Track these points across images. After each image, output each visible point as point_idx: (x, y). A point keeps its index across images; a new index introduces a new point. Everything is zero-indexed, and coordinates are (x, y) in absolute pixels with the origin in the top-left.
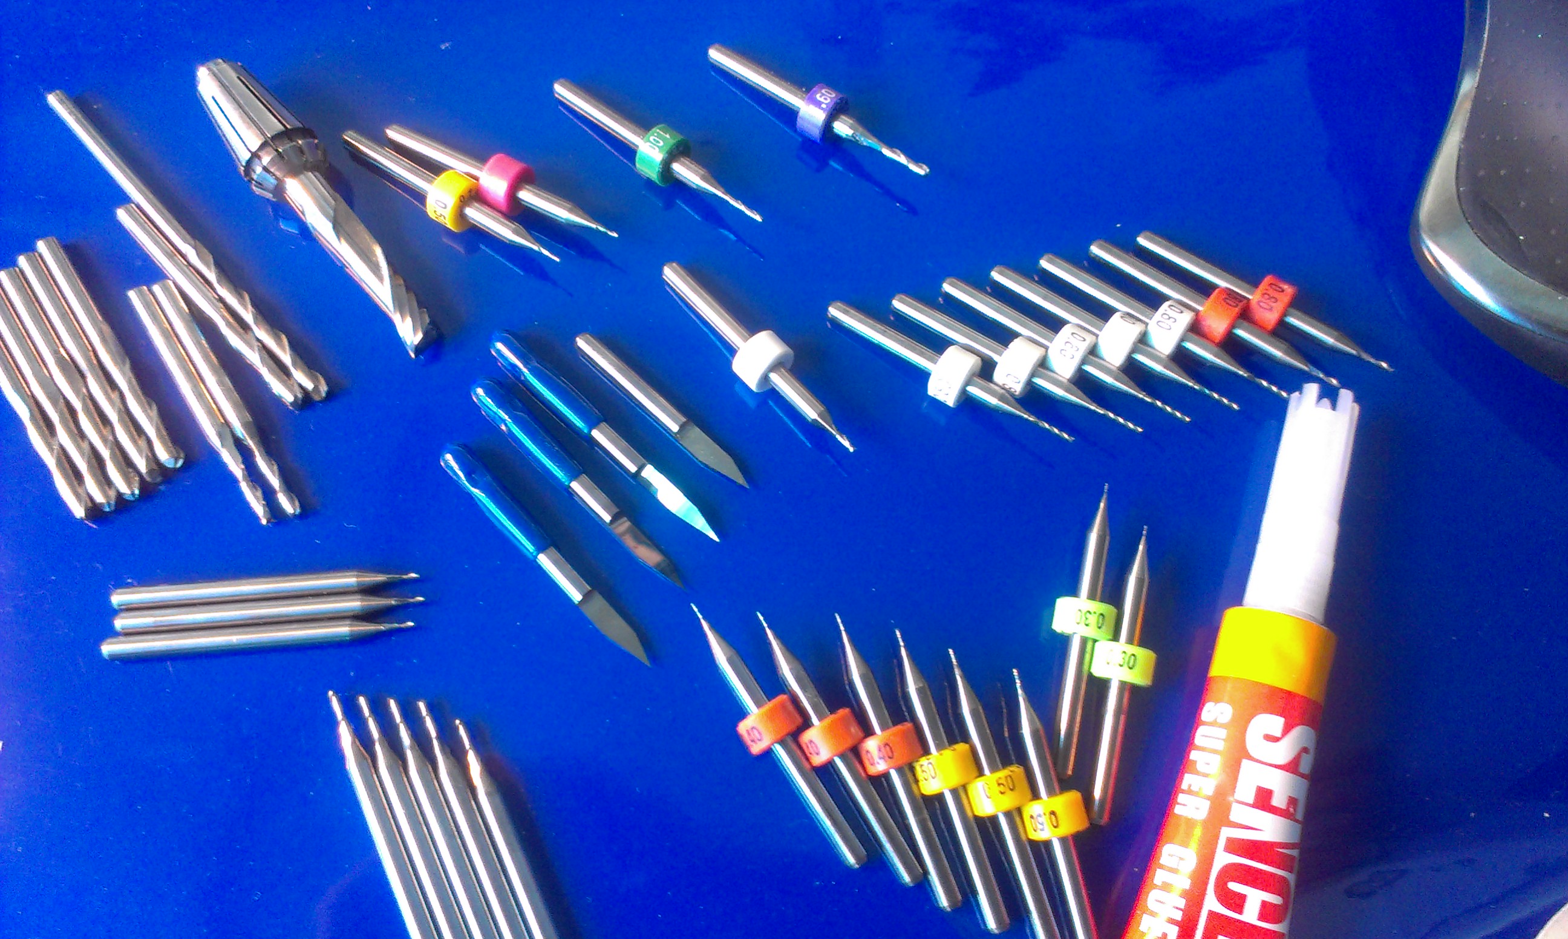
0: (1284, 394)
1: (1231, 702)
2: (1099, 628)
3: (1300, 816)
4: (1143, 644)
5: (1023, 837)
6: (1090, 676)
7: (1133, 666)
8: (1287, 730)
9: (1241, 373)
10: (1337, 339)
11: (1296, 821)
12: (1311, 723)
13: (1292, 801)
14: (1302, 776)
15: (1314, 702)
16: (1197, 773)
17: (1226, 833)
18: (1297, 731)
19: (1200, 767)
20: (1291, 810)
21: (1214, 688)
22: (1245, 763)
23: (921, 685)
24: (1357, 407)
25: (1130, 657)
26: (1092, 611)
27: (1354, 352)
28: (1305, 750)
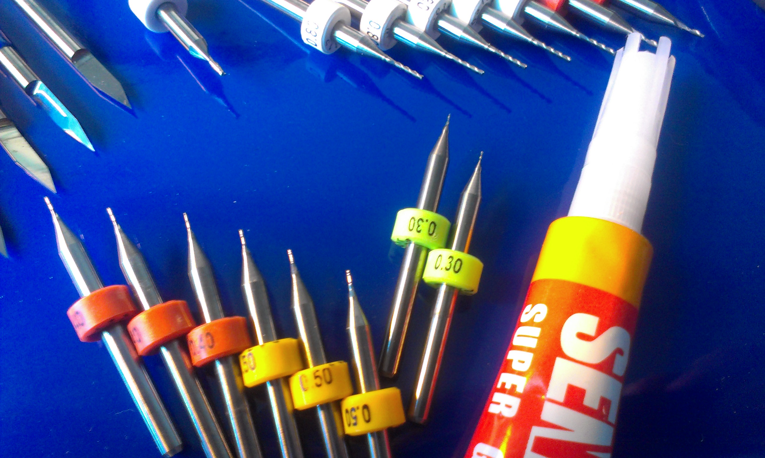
0: (612, 51)
1: (549, 304)
2: (431, 235)
3: (613, 417)
4: (471, 252)
5: (340, 433)
6: (422, 281)
7: (459, 270)
8: (601, 329)
9: (574, 33)
10: (656, 10)
11: (609, 423)
12: (625, 324)
13: (604, 402)
14: (616, 377)
15: (629, 305)
16: (513, 372)
17: (537, 432)
18: (612, 332)
19: (515, 366)
20: (604, 411)
21: (535, 293)
22: (559, 361)
23: (255, 280)
24: (673, 60)
25: (456, 262)
26: (425, 220)
27: (671, 21)
28: (619, 351)
